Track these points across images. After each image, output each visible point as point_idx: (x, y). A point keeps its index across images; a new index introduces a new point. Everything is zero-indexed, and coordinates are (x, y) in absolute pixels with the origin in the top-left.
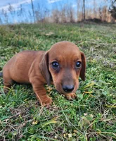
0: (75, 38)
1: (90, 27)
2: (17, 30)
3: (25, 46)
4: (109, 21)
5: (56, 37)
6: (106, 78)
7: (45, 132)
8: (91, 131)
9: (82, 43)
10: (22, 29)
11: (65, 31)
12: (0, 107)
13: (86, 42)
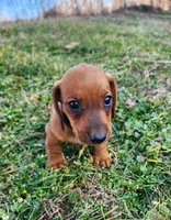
0: (116, 53)
1: (136, 25)
3: (36, 74)
4: (166, 8)
9: (130, 63)
10: (22, 36)
11: (97, 36)
12: (21, 200)
13: (135, 59)
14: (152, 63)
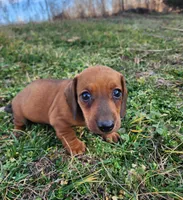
0: (112, 44)
1: (131, 24)
2: (25, 35)
3: (39, 61)
4: (160, 10)
5: (83, 43)
6: (161, 106)
7: (79, 196)
8: (144, 191)
9: (122, 52)
10: (33, 33)
11: (96, 32)
12: (13, 160)
13: (128, 49)
14: (143, 52)
